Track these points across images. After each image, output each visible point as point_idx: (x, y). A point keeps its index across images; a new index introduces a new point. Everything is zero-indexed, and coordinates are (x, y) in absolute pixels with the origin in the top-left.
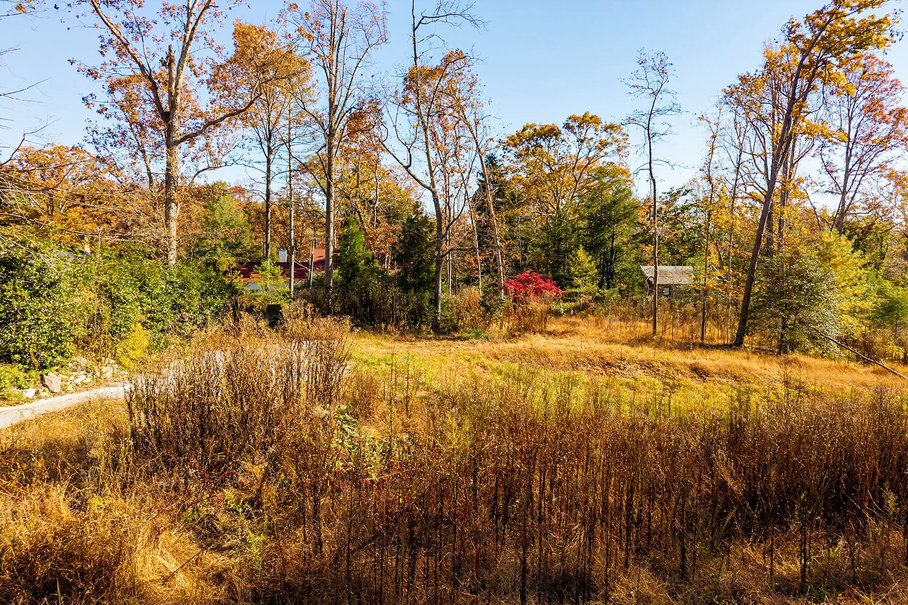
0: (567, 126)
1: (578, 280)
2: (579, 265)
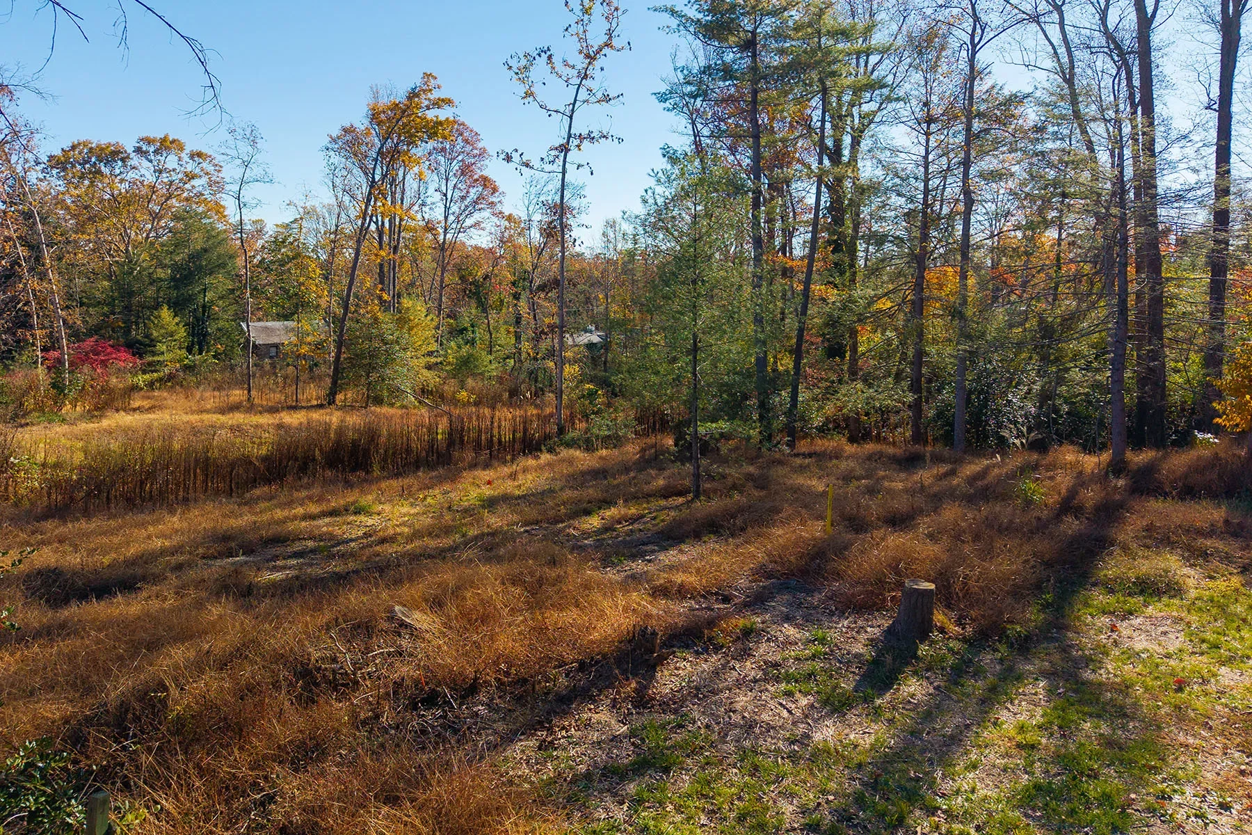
0: (138, 150)
1: (161, 347)
2: (162, 327)
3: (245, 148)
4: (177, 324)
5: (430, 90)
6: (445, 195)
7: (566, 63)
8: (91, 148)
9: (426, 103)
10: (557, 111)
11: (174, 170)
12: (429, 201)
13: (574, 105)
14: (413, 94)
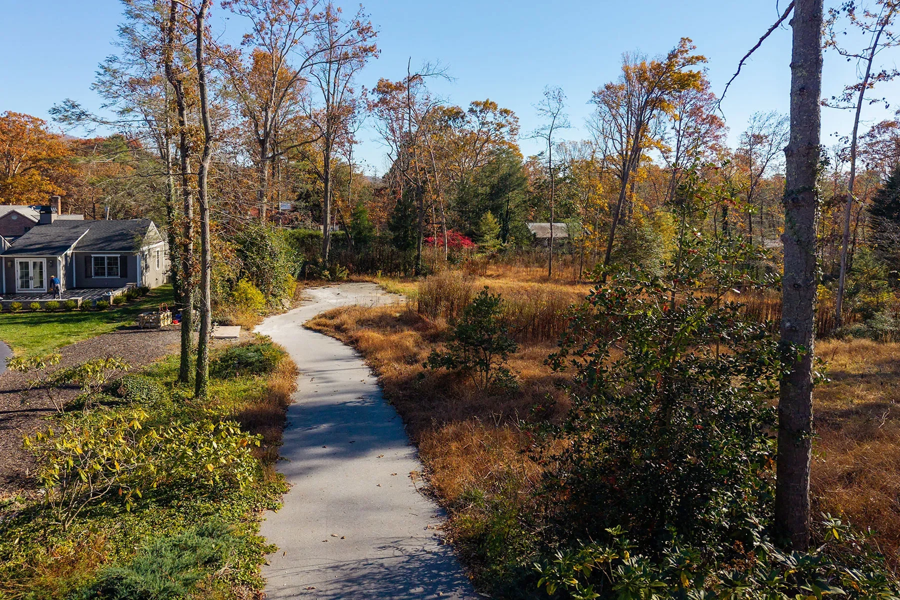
0: (471, 110)
1: (487, 237)
2: (487, 225)
3: (554, 104)
4: (495, 223)
5: (687, 51)
6: (679, 132)
7: (867, 14)
8: (444, 111)
9: (682, 61)
10: (856, 56)
11: (492, 122)
12: (666, 137)
13: (874, 48)
14: (672, 56)
